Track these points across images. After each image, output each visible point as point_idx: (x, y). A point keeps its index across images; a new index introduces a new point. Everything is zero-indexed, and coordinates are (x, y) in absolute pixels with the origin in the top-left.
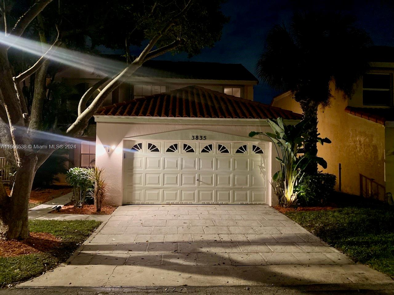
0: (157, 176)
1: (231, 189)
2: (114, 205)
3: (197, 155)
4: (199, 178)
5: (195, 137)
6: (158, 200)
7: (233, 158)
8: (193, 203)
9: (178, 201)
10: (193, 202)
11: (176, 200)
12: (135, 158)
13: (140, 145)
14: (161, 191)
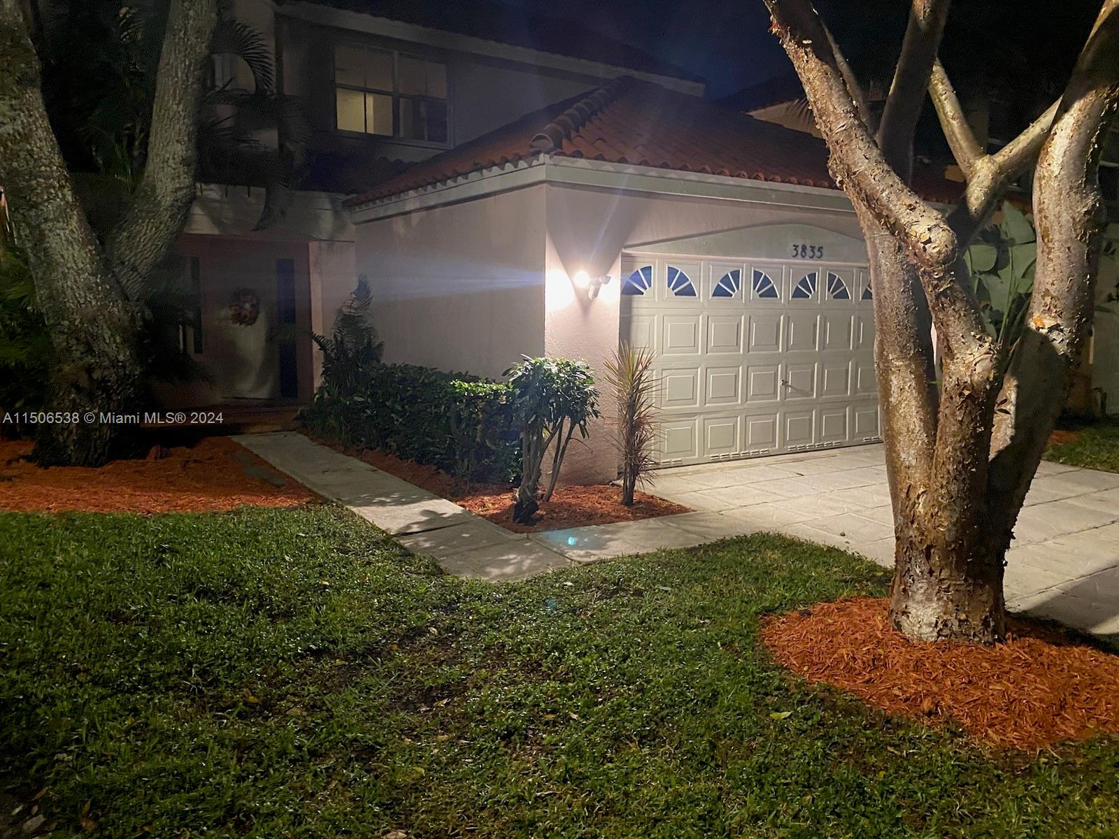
0: (688, 375)
1: (847, 402)
2: (601, 478)
3: (784, 305)
4: (786, 378)
5: (800, 250)
6: (692, 452)
7: (857, 312)
8: (773, 451)
9: (737, 450)
10: (770, 450)
11: (733, 448)
12: (635, 319)
13: (647, 272)
14: (698, 421)
